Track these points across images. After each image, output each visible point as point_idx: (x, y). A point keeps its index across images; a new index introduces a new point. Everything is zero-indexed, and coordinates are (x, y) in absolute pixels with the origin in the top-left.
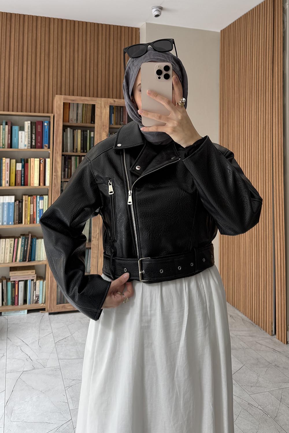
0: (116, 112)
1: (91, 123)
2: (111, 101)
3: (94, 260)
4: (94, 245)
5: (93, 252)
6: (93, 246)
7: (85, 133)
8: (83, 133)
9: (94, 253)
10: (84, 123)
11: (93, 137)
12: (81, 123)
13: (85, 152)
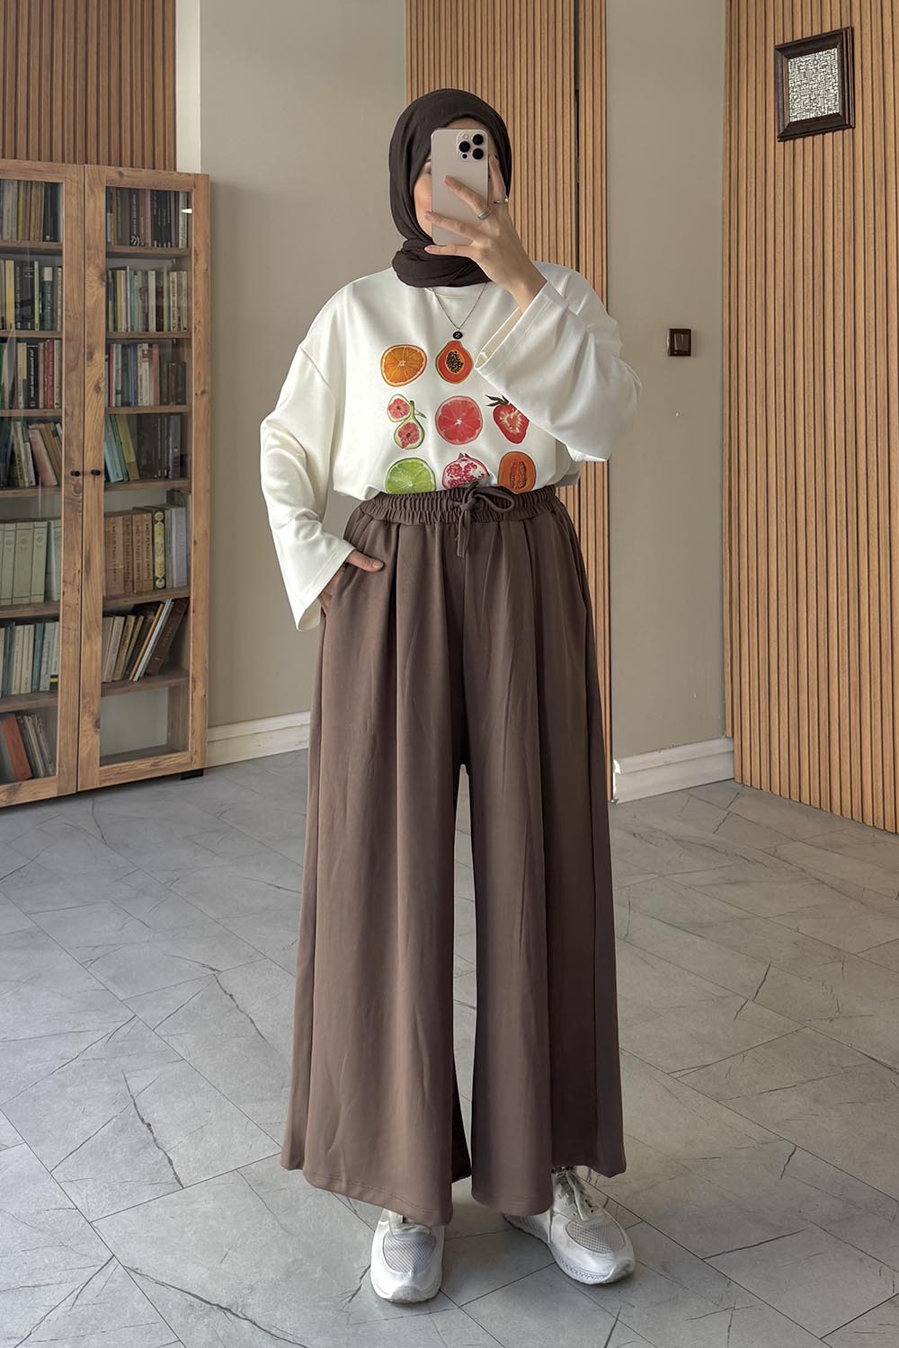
0: (117, 206)
1: (44, 240)
2: (110, 173)
3: (68, 649)
4: (70, 607)
5: (65, 626)
6: (67, 608)
7: (28, 269)
8: (21, 270)
9: (69, 629)
10: (24, 239)
11: (49, 282)
12: (15, 240)
13: (27, 329)
